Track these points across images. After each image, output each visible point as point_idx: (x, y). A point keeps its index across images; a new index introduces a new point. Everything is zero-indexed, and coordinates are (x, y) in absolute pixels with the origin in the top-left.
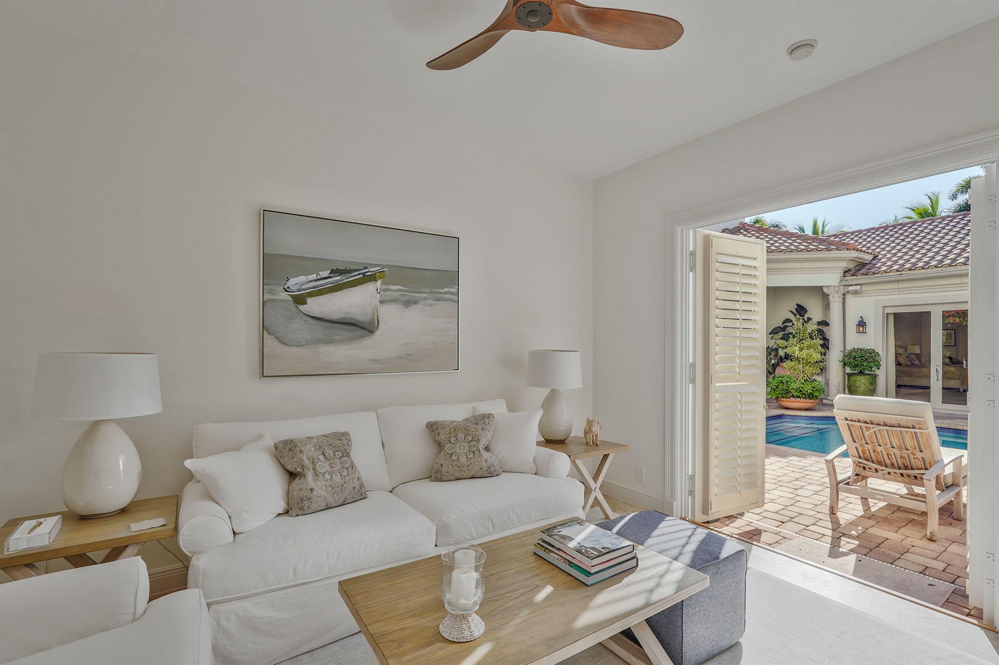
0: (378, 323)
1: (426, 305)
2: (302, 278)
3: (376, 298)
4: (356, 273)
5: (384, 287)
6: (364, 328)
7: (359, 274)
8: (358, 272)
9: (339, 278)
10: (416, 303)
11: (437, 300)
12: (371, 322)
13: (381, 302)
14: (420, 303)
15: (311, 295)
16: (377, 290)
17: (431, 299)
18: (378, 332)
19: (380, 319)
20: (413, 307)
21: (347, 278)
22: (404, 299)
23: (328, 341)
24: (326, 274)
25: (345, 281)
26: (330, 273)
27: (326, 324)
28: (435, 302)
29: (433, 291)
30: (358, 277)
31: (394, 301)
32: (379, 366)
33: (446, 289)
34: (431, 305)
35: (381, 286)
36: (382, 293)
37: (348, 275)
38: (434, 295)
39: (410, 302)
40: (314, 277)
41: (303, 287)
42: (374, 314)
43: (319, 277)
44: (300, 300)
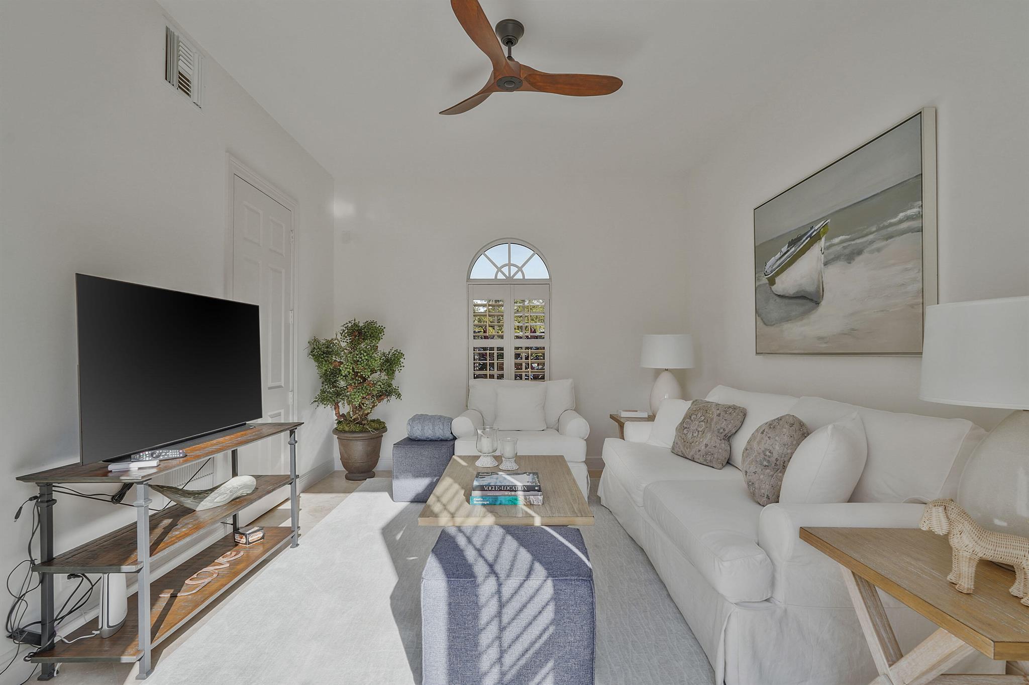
0: (823, 291)
1: (872, 252)
2: (773, 259)
3: (821, 260)
4: (804, 239)
5: (828, 244)
6: (811, 300)
7: (807, 239)
8: (807, 236)
9: (793, 249)
10: (860, 252)
11: (887, 239)
12: (818, 292)
13: (826, 264)
14: (865, 251)
15: (778, 273)
16: (821, 250)
17: (879, 239)
18: (823, 303)
19: (824, 287)
20: (859, 259)
21: (798, 248)
22: (847, 251)
23: (788, 319)
24: (784, 249)
25: (798, 250)
26: (788, 247)
27: (787, 301)
28: (885, 243)
29: (881, 225)
30: (806, 241)
31: (837, 258)
32: (824, 345)
33: (901, 215)
34: (879, 250)
35: (825, 243)
36: (826, 252)
37: (799, 243)
38: (884, 232)
39: (854, 254)
40: (778, 255)
41: (773, 268)
42: (819, 281)
43: (782, 254)
44: (772, 281)
